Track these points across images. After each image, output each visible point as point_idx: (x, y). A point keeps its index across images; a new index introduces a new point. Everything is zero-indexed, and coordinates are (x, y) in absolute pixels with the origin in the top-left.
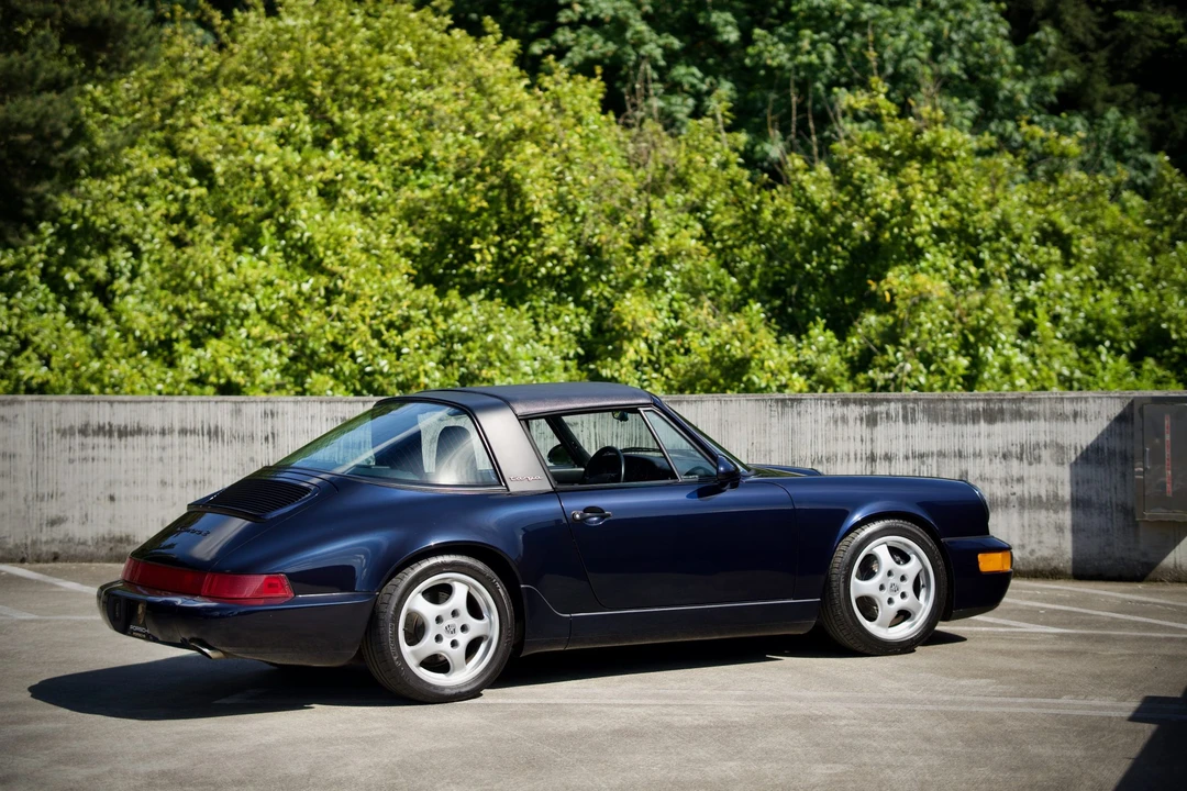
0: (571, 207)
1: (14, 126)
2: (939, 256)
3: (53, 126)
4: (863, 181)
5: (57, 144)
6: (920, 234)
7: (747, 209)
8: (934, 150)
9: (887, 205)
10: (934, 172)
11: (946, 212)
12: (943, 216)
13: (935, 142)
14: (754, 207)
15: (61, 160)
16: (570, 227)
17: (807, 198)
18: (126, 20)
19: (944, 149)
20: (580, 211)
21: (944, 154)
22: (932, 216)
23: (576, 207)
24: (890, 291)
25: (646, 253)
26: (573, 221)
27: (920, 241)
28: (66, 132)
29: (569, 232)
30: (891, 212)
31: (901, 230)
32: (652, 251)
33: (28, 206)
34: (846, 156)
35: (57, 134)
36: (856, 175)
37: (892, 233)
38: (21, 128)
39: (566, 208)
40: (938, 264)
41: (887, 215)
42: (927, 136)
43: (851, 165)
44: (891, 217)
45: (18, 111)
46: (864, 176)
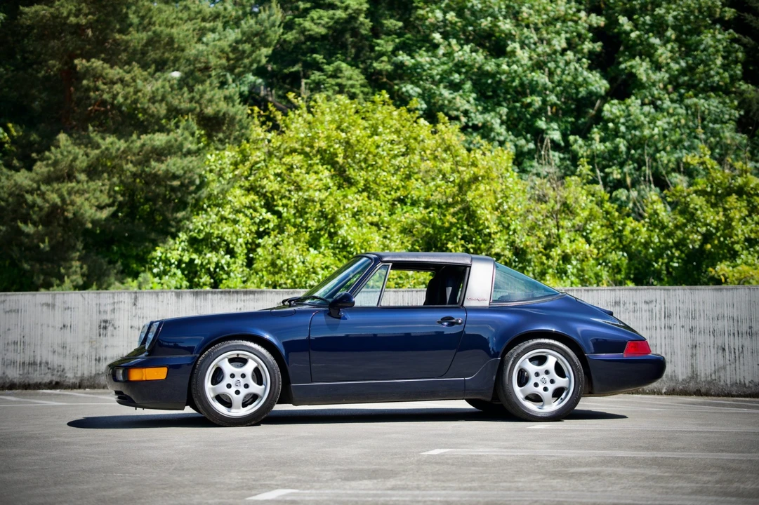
0: (506, 225)
1: (171, 175)
2: (750, 257)
3: (190, 178)
4: (696, 210)
5: (192, 188)
6: (738, 243)
7: (616, 229)
8: (745, 189)
9: (714, 224)
10: (745, 204)
11: (754, 229)
12: (751, 231)
13: (746, 184)
14: (620, 228)
15: (193, 198)
16: (506, 237)
17: (659, 221)
18: (236, 114)
19: (752, 189)
20: (512, 227)
21: (752, 192)
22: (745, 231)
23: (509, 225)
24: (724, 275)
25: (556, 253)
26: (508, 234)
27: (737, 247)
28: (198, 182)
29: (506, 241)
30: (717, 229)
31: (725, 239)
32: (559, 252)
33: (172, 227)
34: (685, 194)
35: (192, 182)
36: (692, 206)
37: (719, 241)
38: (175, 177)
39: (503, 226)
40: (749, 261)
41: (714, 231)
42: (740, 181)
43: (688, 199)
44: (717, 232)
45: (174, 165)
46: (697, 207)
